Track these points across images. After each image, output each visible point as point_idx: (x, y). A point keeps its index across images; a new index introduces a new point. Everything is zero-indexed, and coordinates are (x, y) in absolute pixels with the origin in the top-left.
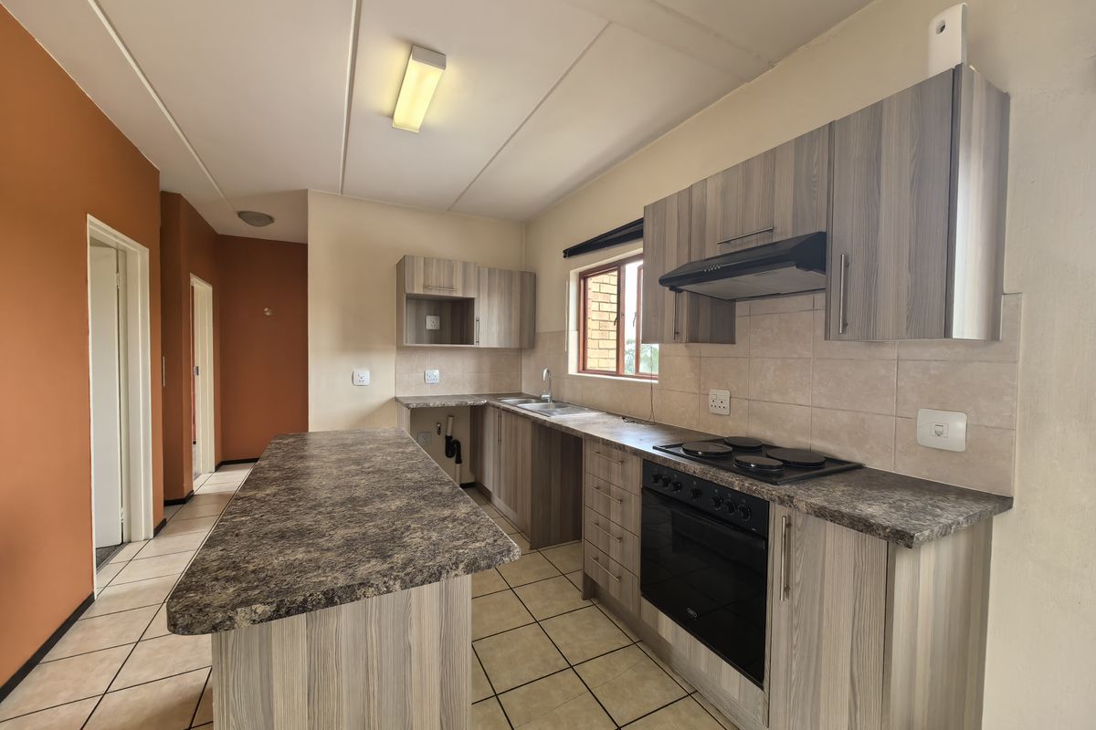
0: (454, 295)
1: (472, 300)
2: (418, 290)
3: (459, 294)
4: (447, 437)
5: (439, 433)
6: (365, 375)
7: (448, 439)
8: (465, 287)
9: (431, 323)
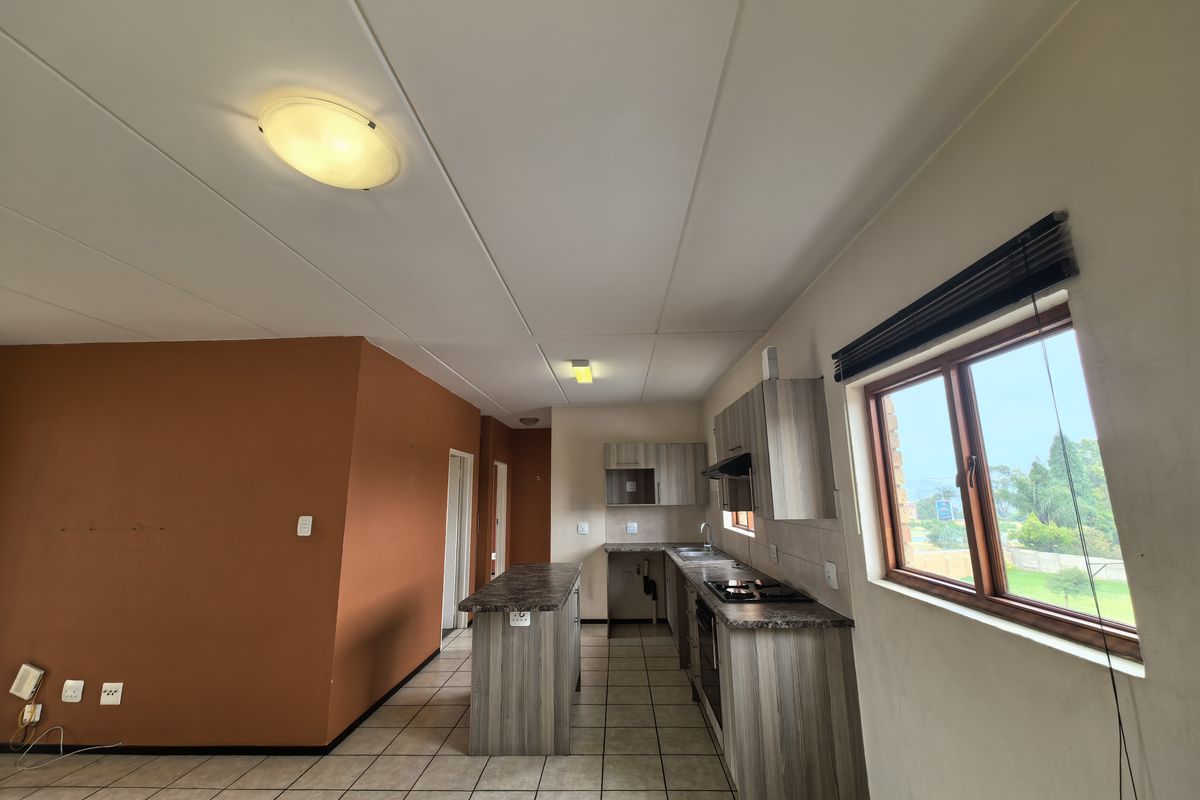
0: (639, 467)
1: (652, 470)
2: (613, 466)
3: (642, 467)
4: (644, 577)
5: (639, 573)
6: (585, 527)
7: (646, 579)
8: (646, 462)
9: (630, 487)
